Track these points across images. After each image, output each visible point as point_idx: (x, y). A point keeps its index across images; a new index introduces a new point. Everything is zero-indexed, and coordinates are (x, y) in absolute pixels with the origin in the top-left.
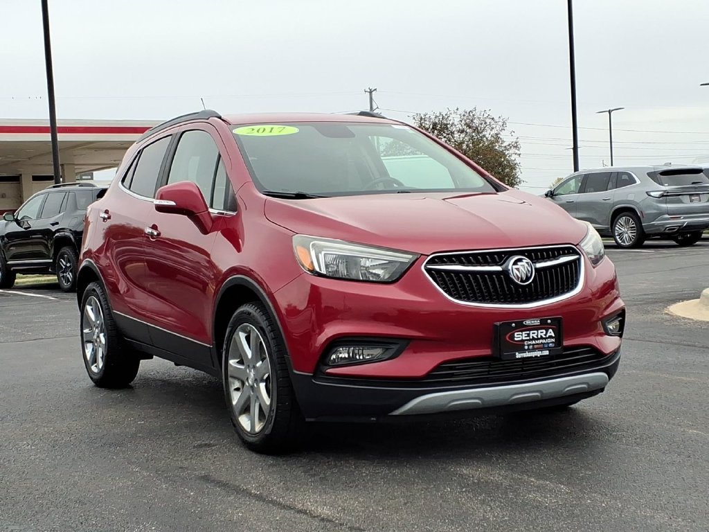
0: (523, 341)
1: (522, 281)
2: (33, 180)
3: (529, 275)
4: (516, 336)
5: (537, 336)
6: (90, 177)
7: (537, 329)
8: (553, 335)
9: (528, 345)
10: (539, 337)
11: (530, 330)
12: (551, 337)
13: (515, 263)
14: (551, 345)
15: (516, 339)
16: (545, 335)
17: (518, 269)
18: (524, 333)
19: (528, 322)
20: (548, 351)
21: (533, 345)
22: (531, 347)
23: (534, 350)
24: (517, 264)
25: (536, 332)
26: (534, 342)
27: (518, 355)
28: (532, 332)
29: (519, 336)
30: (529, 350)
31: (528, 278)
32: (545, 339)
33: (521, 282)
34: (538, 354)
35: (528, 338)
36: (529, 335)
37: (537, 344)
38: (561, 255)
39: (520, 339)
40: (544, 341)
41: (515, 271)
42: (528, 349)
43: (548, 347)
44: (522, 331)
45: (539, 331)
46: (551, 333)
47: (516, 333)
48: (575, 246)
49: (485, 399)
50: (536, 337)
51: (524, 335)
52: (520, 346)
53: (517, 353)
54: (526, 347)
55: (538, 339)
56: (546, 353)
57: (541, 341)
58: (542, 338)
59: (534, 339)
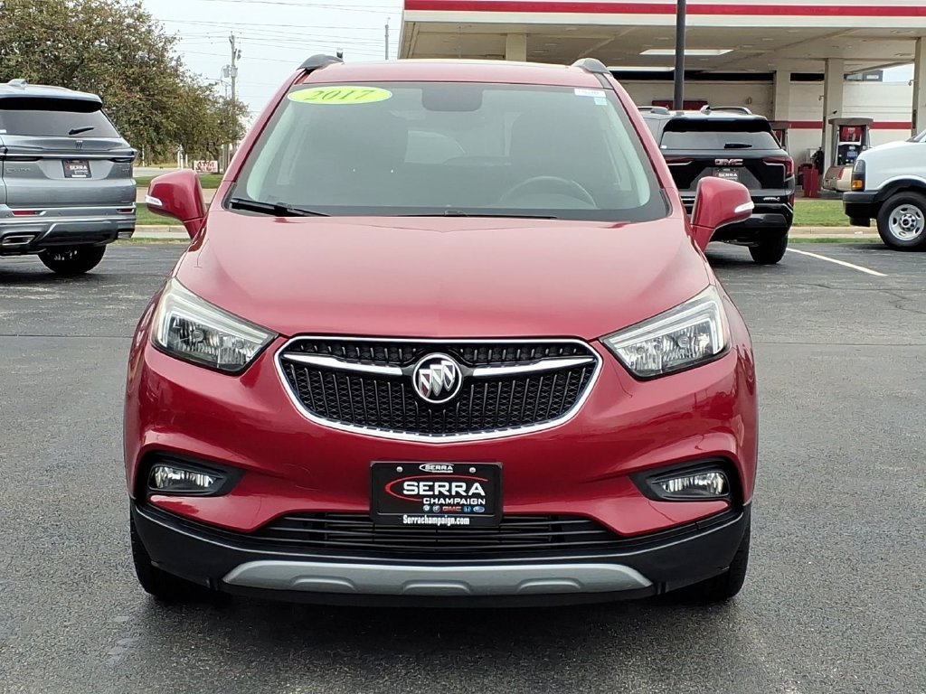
0: (418, 496)
1: (432, 396)
2: (792, 79)
3: (448, 388)
4: (406, 487)
5: (450, 491)
6: (877, 77)
7: (450, 481)
8: (483, 494)
9: (432, 505)
10: (454, 493)
11: (435, 480)
12: (476, 496)
13: (426, 365)
14: (476, 509)
15: (405, 492)
16: (467, 491)
17: (427, 377)
18: (421, 484)
19: (429, 467)
20: (468, 519)
21: (441, 505)
22: (436, 508)
23: (441, 514)
24: (429, 368)
25: (447, 484)
26: (442, 501)
27: (407, 520)
28: (437, 484)
29: (410, 488)
30: (431, 513)
31: (444, 393)
32: (466, 498)
33: (429, 398)
34: (450, 521)
35: (431, 493)
36: (431, 488)
37: (449, 505)
38: (545, 356)
39: (416, 493)
40: (463, 501)
41: (422, 379)
42: (431, 511)
43: (472, 512)
44: (418, 481)
45: (454, 484)
46: (477, 488)
47: (406, 484)
48: (588, 342)
49: (357, 582)
50: (447, 493)
51: (422, 488)
52: (415, 505)
53: (405, 516)
54: (427, 508)
55: (450, 497)
56: (466, 521)
57: (457, 500)
58: (458, 495)
59: (441, 495)
